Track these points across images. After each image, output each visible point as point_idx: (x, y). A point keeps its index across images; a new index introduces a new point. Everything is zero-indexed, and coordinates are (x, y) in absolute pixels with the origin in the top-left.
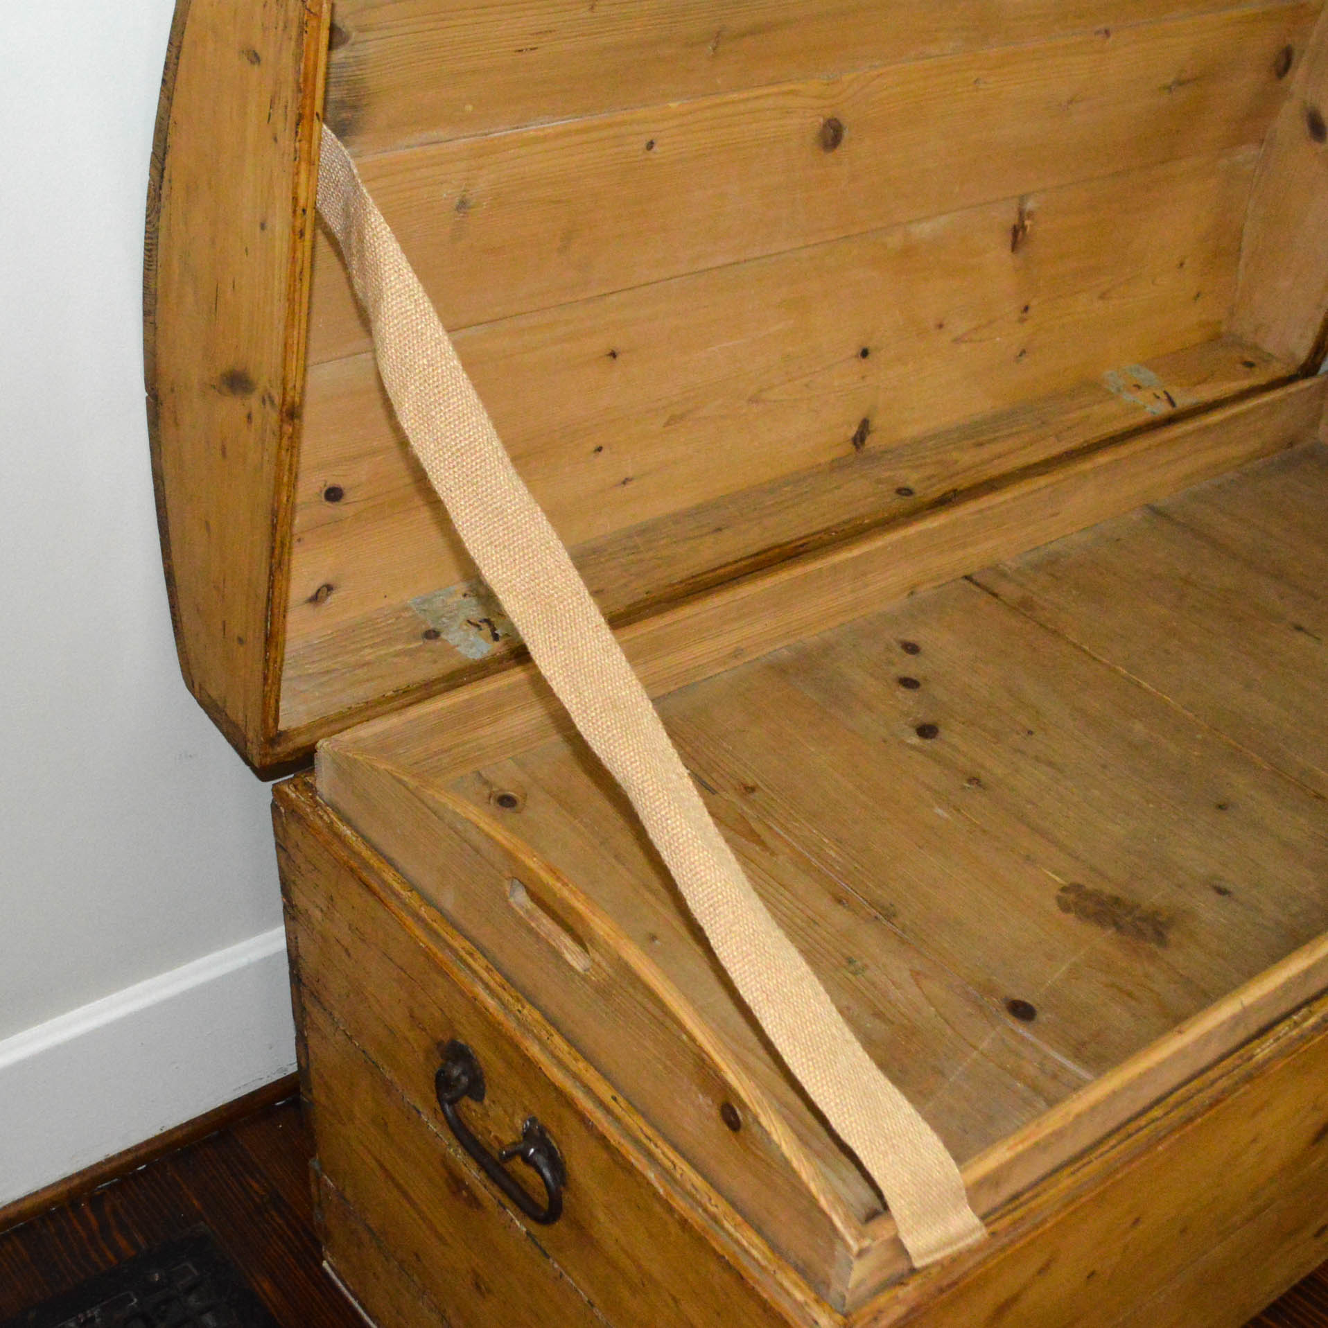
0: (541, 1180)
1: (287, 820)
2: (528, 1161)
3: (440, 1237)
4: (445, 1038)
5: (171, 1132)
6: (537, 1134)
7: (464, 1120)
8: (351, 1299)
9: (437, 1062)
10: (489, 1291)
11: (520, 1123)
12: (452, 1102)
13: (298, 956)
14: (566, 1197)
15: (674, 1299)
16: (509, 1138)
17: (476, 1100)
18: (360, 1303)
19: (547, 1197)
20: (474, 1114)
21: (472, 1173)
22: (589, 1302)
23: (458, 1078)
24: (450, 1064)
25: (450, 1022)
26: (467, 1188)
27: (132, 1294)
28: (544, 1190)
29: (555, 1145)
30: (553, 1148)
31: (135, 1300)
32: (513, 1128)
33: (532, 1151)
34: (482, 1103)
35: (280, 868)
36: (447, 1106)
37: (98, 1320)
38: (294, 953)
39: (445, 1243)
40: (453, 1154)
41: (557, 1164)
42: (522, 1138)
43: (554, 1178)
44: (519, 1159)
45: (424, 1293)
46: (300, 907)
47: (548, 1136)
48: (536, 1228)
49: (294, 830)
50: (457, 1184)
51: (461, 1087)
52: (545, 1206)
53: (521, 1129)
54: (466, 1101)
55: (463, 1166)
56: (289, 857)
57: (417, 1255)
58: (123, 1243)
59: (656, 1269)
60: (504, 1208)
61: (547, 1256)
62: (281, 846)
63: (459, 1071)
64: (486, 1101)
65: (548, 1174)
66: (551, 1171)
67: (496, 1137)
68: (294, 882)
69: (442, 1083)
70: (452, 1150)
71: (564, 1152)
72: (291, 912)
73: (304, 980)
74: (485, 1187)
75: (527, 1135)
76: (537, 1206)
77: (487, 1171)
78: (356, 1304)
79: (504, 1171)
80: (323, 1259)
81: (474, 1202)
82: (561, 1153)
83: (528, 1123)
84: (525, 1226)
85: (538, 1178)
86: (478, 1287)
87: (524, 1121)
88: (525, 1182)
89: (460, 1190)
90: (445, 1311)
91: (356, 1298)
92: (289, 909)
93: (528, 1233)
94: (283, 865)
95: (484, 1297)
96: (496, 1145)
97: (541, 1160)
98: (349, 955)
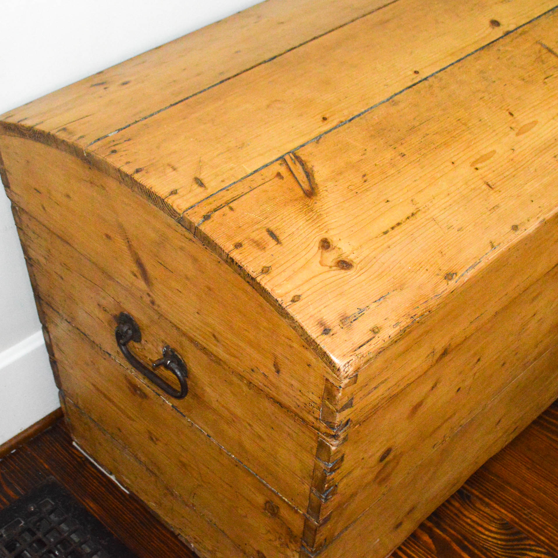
0: (176, 378)
1: (20, 213)
2: (167, 367)
3: (130, 418)
4: (117, 313)
5: (26, 431)
6: (170, 353)
7: (133, 354)
8: (90, 459)
9: (115, 326)
10: (157, 440)
11: (161, 350)
12: (124, 345)
13: (37, 285)
14: (189, 383)
15: (250, 425)
16: (156, 358)
17: (137, 342)
18: (95, 460)
19: (180, 386)
20: (137, 349)
21: (141, 381)
22: (208, 435)
23: (126, 332)
24: (122, 325)
25: (119, 303)
26: (140, 389)
27: (20, 519)
28: (178, 381)
29: (180, 357)
30: (179, 359)
31: (23, 522)
32: (158, 353)
33: (169, 362)
34: (141, 343)
35: (21, 240)
36: (123, 347)
37: (4, 536)
38: (35, 284)
39: (133, 420)
40: (130, 373)
41: (183, 367)
42: (163, 357)
43: (182, 374)
44: (162, 368)
45: (125, 448)
46: (34, 259)
47: (176, 353)
48: (176, 402)
49: (24, 217)
50: (134, 388)
51: (128, 336)
52: (179, 390)
53: (162, 353)
54: (132, 343)
55: (136, 378)
56: (24, 233)
57: (119, 429)
58: (11, 493)
59: (238, 411)
60: (159, 395)
61: (184, 416)
62: (20, 228)
63: (127, 328)
64: (143, 342)
65: (179, 373)
66: (180, 371)
67: (150, 360)
68: (29, 246)
69: (119, 336)
70: (129, 371)
71: (185, 360)
72: (30, 262)
73: (42, 297)
74: (148, 386)
75: (165, 355)
76: (174, 390)
77: (148, 378)
78: (92, 460)
79: (156, 376)
80: (73, 440)
81: (144, 396)
82: (184, 361)
83: (165, 349)
84: (171, 403)
85: (174, 376)
86: (152, 439)
87: (163, 348)
88: (167, 379)
89: (136, 391)
90: (137, 455)
91: (91, 458)
92: (29, 261)
93: (173, 406)
94: (22, 238)
95: (156, 444)
96: (151, 364)
97: (174, 366)
98: (62, 279)
